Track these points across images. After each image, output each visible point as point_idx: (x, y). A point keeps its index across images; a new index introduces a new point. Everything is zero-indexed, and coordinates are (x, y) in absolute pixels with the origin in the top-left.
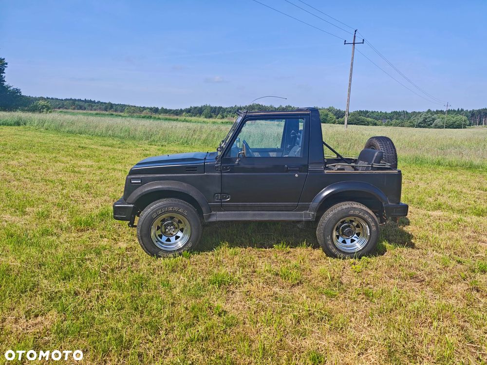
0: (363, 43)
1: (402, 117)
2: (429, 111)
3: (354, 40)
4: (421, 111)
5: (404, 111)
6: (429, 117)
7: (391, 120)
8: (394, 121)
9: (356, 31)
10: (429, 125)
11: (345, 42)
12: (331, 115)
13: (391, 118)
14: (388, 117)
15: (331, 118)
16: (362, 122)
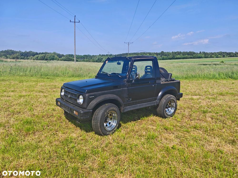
0: (79, 22)
1: (88, 57)
2: (100, 55)
3: (75, 21)
4: (96, 55)
5: (89, 55)
6: (100, 58)
7: (84, 59)
8: (85, 59)
9: (75, 16)
10: (100, 61)
11: (70, 21)
12: (56, 56)
13: (84, 58)
14: (82, 57)
15: (56, 58)
16: (71, 60)
